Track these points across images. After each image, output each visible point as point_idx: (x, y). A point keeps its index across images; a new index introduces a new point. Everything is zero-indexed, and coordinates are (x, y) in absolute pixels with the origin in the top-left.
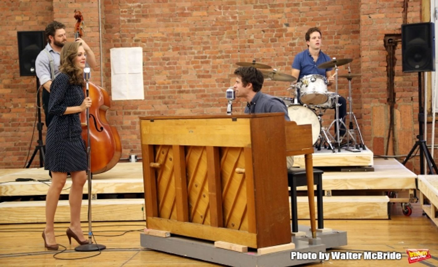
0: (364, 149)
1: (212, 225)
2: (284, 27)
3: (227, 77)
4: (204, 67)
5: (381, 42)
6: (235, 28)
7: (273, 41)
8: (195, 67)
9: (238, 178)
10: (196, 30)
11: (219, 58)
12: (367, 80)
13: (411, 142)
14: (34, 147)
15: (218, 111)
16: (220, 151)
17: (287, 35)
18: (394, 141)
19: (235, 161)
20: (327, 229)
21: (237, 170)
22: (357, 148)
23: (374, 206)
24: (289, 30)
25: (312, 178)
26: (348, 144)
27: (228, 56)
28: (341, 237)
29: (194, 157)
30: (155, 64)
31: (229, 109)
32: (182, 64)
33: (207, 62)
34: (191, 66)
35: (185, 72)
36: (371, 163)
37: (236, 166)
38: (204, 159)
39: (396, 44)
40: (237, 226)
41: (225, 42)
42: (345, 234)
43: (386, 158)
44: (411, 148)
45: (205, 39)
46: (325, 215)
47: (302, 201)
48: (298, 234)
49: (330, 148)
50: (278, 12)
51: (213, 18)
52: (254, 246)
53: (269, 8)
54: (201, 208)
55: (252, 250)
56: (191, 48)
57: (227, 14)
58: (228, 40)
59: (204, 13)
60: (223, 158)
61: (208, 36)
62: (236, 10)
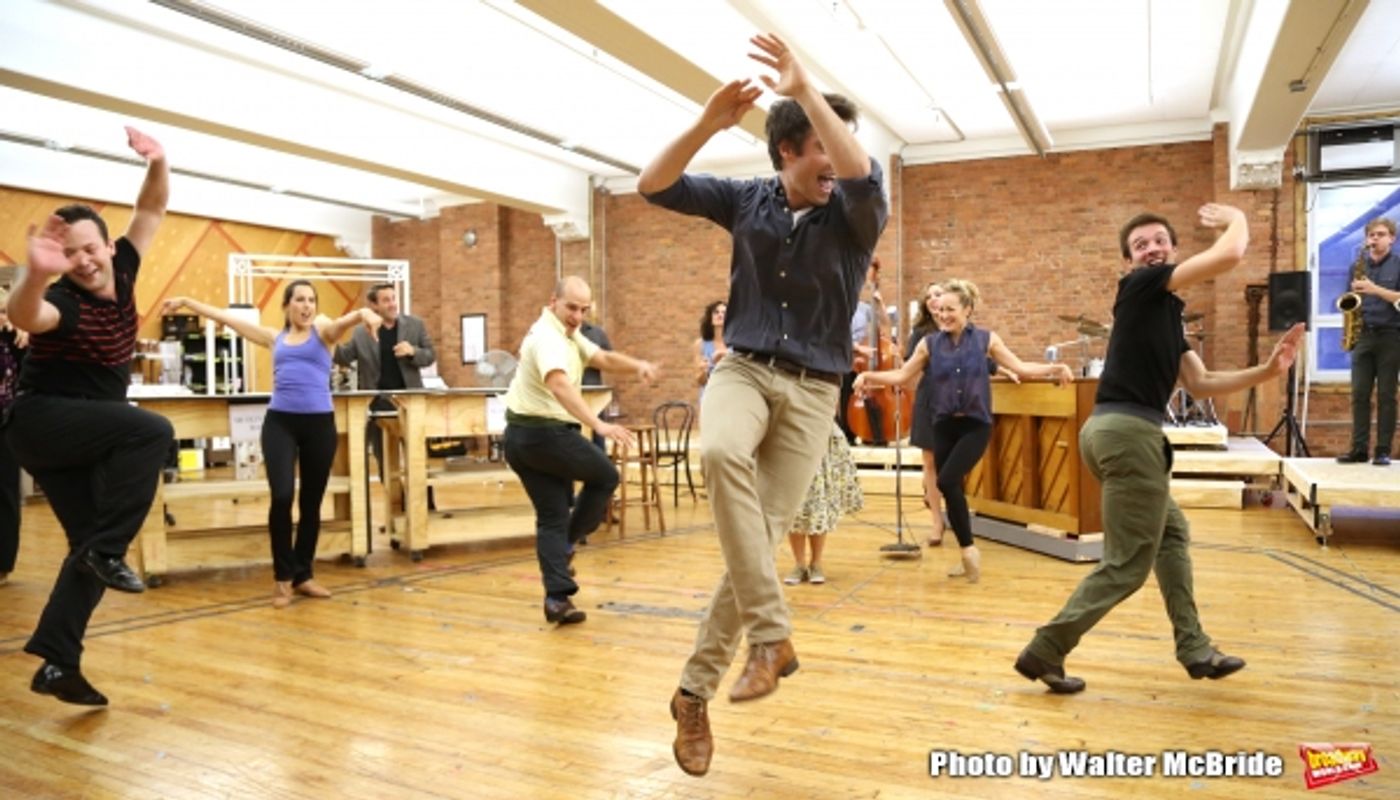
0: (1216, 424)
1: (1025, 505)
3: (1045, 334)
4: (1018, 323)
5: (1242, 295)
6: (1058, 276)
8: (1008, 323)
9: (1058, 454)
10: (1010, 279)
11: (1037, 312)
12: (1222, 341)
13: (1277, 416)
16: (1038, 421)
18: (1254, 415)
19: (1056, 432)
21: (1059, 443)
22: (1207, 421)
23: (1226, 493)
26: (1196, 417)
27: (1048, 310)
29: (1007, 428)
33: (1023, 317)
34: (1004, 322)
36: (1224, 441)
37: (1057, 438)
39: (1261, 297)
40: (1056, 507)
41: (1045, 294)
43: (1243, 436)
44: (1275, 424)
45: (1021, 290)
49: (1172, 422)
50: (1111, 258)
51: (1031, 265)
52: (1074, 531)
53: (1101, 253)
54: (1014, 485)
55: (1070, 536)
56: (1004, 300)
57: (1048, 261)
58: (1049, 291)
59: (1021, 260)
60: (1042, 428)
61: (1025, 287)
62: (1061, 256)
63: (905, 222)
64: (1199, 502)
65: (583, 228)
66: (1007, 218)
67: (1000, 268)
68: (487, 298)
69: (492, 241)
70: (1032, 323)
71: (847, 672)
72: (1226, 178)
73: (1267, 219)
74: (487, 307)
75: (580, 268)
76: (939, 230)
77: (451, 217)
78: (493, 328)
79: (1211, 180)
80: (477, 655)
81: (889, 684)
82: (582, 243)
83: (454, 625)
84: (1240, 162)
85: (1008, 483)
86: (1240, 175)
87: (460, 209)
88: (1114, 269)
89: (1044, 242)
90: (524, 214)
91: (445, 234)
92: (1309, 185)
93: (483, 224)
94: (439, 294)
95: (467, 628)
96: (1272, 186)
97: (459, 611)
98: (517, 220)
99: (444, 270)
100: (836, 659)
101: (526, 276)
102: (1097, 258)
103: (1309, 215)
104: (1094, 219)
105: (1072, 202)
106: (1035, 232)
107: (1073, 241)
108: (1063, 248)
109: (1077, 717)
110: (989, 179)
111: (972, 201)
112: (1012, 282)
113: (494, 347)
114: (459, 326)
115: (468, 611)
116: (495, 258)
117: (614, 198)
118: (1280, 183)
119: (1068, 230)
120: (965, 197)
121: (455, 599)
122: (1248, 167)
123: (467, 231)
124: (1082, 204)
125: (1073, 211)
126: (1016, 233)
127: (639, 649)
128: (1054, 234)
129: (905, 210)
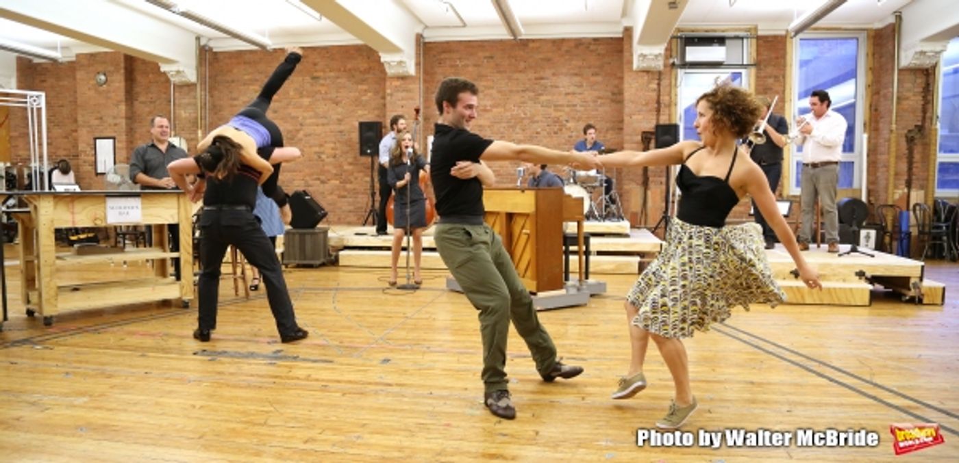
0: (623, 219)
2: (564, 122)
5: (639, 138)
6: (526, 122)
7: (555, 133)
9: (524, 238)
10: (495, 123)
13: (659, 215)
14: (368, 210)
15: (510, 186)
16: (510, 216)
17: (567, 129)
18: (646, 215)
19: (522, 224)
20: (592, 280)
21: (524, 231)
22: (618, 218)
23: (629, 264)
24: (569, 125)
25: (582, 240)
26: (611, 215)
28: (602, 286)
31: (519, 184)
36: (628, 231)
37: (523, 228)
38: (498, 222)
39: (650, 139)
41: (518, 133)
42: (604, 284)
43: (639, 228)
44: (658, 220)
45: (502, 130)
46: (591, 269)
47: (574, 259)
48: (570, 283)
49: (596, 219)
50: (560, 111)
51: (508, 114)
52: (534, 290)
53: (553, 108)
57: (520, 111)
58: (520, 131)
59: (502, 110)
60: (513, 222)
61: (504, 128)
62: (528, 108)
63: (425, 81)
64: (613, 270)
65: (191, 76)
66: (493, 81)
67: (489, 115)
68: (116, 125)
69: (119, 82)
71: (376, 393)
72: (631, 62)
73: (655, 90)
74: (115, 132)
75: (189, 104)
77: (85, 62)
78: (120, 149)
79: (622, 63)
80: (91, 396)
81: (406, 399)
82: (190, 86)
83: (75, 373)
84: (639, 52)
86: (639, 60)
87: (92, 55)
88: (561, 119)
89: (517, 98)
90: (144, 62)
91: (80, 75)
92: (679, 70)
93: (112, 69)
94: (76, 121)
95: (85, 376)
96: (658, 69)
97: (80, 362)
98: (139, 67)
99: (79, 101)
100: (369, 384)
101: (147, 109)
102: (551, 110)
103: (679, 90)
104: (549, 84)
105: (535, 72)
106: (511, 91)
107: (535, 100)
108: (530, 103)
109: (533, 415)
110: (481, 54)
111: (471, 69)
113: (120, 162)
114: (93, 146)
115: (87, 362)
116: (121, 94)
117: (216, 53)
118: (662, 67)
119: (533, 91)
120: (467, 66)
121: (77, 353)
122: (644, 56)
123: (98, 73)
124: (542, 74)
125: (536, 79)
126: (499, 92)
127: (223, 384)
128: (523, 94)
129: (426, 72)
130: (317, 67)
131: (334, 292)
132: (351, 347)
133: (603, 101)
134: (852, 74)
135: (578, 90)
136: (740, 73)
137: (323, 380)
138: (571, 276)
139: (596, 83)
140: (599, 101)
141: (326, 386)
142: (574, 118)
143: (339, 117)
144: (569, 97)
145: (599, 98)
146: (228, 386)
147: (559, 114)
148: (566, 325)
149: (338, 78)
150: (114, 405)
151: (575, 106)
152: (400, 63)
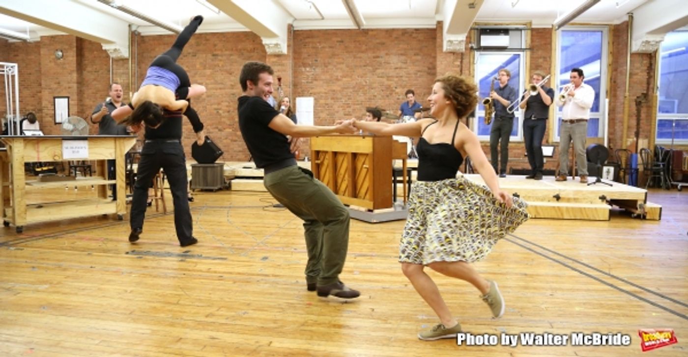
1: (349, 196)
2: (394, 89)
3: (360, 116)
4: (348, 109)
6: (366, 88)
7: (387, 96)
9: (364, 171)
10: (344, 88)
11: (357, 104)
16: (355, 155)
17: (395, 93)
19: (363, 161)
21: (365, 166)
24: (397, 90)
25: (406, 173)
27: (361, 104)
29: (340, 158)
30: (320, 107)
32: (336, 107)
33: (350, 107)
34: (341, 109)
35: (337, 112)
37: (364, 164)
38: (346, 160)
40: (363, 197)
41: (360, 96)
45: (349, 94)
47: (400, 186)
48: (397, 203)
50: (391, 80)
51: (354, 82)
52: (371, 208)
53: (386, 78)
54: (343, 187)
55: (370, 211)
56: (341, 99)
57: (362, 81)
58: (362, 95)
59: (349, 79)
60: (356, 160)
61: (351, 92)
62: (368, 79)
63: (294, 58)
65: (125, 53)
66: (343, 59)
67: (340, 83)
68: (69, 88)
69: (72, 57)
70: (354, 110)
71: (258, 281)
72: (441, 46)
73: (458, 66)
74: (69, 93)
75: (123, 73)
76: (310, 63)
77: (47, 42)
78: (72, 105)
79: (435, 47)
80: (51, 283)
81: (279, 286)
82: (124, 60)
83: (39, 267)
84: (448, 39)
85: (340, 186)
86: (448, 45)
87: (52, 37)
88: (392, 86)
89: (360, 71)
90: (90, 42)
91: (43, 51)
92: (476, 52)
93: (67, 47)
94: (40, 85)
95: (47, 269)
96: (461, 51)
97: (43, 259)
98: (86, 46)
99: (43, 71)
100: (253, 275)
101: (92, 77)
102: (384, 80)
103: (475, 65)
104: (383, 62)
105: (374, 53)
106: (356, 66)
107: (374, 71)
108: (369, 75)
109: (370, 297)
110: (335, 39)
111: (327, 50)
112: (345, 90)
113: (72, 114)
114: (53, 104)
115: (48, 259)
116: (74, 66)
117: (143, 37)
118: (464, 50)
119: (372, 66)
120: (323, 47)
121: (41, 253)
122: (451, 42)
123: (57, 50)
124: (378, 54)
125: (374, 57)
126: (347, 66)
127: (147, 275)
128: (365, 68)
129: (295, 52)
130: (217, 47)
131: (228, 209)
132: (240, 249)
133: (422, 73)
134: (598, 57)
135: (404, 66)
136: (519, 55)
137: (219, 273)
138: (398, 198)
139: (417, 61)
140: (419, 74)
141: (222, 277)
142: (401, 86)
143: (233, 83)
144: (397, 71)
145: (419, 71)
146: (151, 276)
147: (390, 83)
148: (394, 233)
149: (231, 55)
150: (67, 291)
151: (401, 77)
152: (277, 45)
